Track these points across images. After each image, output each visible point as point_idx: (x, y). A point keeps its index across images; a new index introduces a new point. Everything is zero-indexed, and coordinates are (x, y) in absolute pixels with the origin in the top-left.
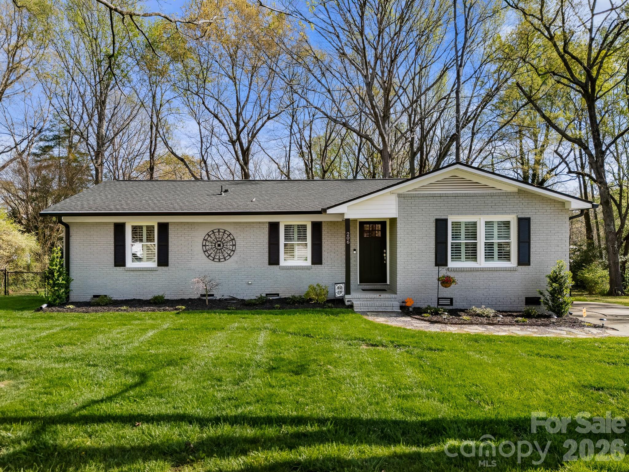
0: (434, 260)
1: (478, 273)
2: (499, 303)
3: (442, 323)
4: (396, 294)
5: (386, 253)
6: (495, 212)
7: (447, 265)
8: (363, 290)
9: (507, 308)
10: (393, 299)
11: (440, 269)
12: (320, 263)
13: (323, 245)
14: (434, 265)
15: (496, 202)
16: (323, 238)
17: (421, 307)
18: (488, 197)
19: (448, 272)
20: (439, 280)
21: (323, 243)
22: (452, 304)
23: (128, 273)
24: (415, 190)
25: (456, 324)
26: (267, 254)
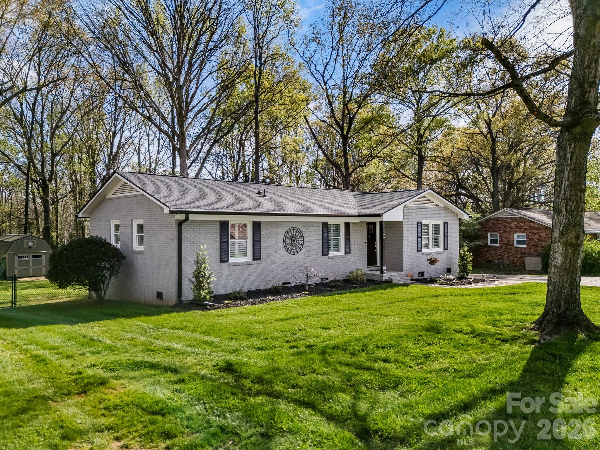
0: (417, 248)
4: (403, 271)
5: (376, 244)
7: (421, 251)
12: (350, 253)
13: (351, 239)
16: (351, 235)
18: (435, 210)
19: (421, 256)
20: (428, 260)
22: (423, 275)
23: (230, 268)
26: (322, 247)
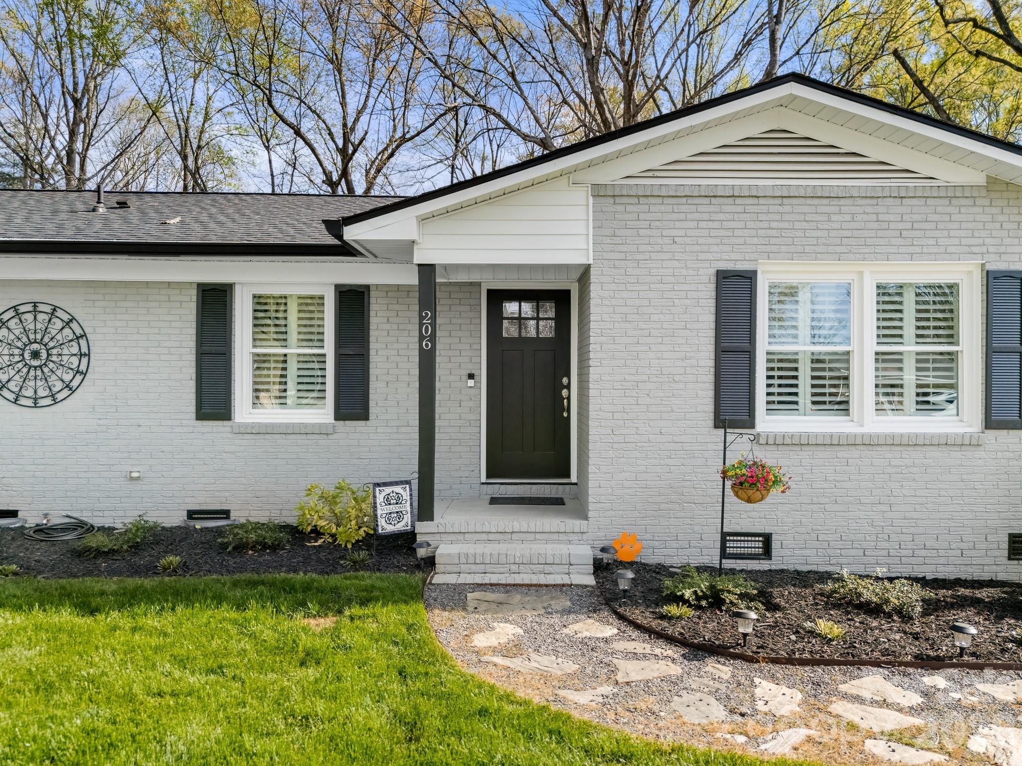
0: (711, 408)
1: (854, 453)
2: (923, 553)
3: (735, 657)
4: (586, 518)
5: (568, 387)
6: (911, 250)
7: (752, 426)
8: (494, 501)
9: (951, 568)
10: (572, 537)
11: (730, 438)
12: (363, 414)
13: (374, 358)
14: (711, 423)
15: (915, 217)
16: (372, 339)
17: (668, 562)
18: (890, 201)
19: (756, 447)
20: (724, 475)
21: (372, 352)
22: (767, 552)
24: (651, 173)
25: (790, 661)
26: (193, 384)
